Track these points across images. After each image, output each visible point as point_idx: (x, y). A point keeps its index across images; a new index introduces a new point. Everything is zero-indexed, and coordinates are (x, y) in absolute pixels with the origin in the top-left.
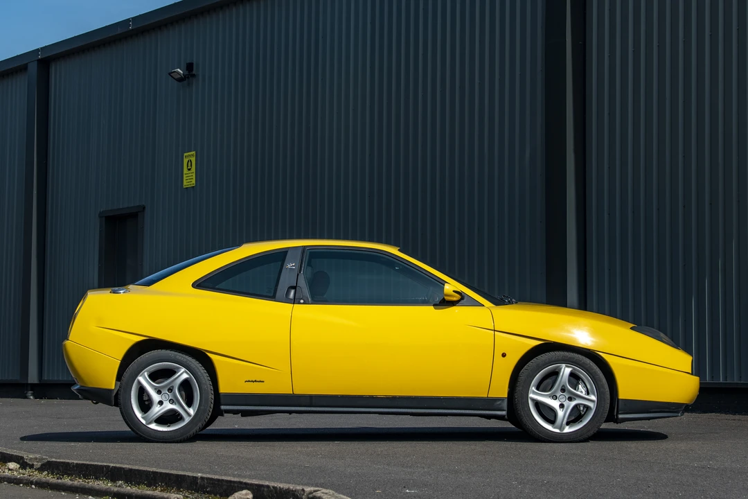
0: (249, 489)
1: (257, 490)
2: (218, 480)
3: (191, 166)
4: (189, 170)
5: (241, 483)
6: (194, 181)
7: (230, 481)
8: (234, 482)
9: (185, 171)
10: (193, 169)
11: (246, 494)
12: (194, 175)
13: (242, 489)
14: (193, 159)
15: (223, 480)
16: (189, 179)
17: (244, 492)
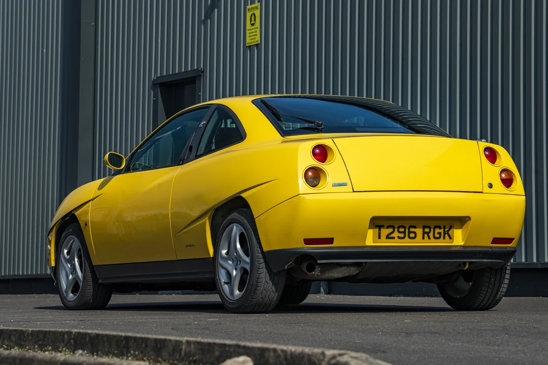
0: (249, 355)
1: (260, 357)
2: (209, 344)
3: (255, 20)
4: (253, 25)
5: (238, 346)
6: (258, 38)
7: (225, 345)
8: (230, 346)
9: (248, 26)
10: (258, 24)
11: (244, 362)
12: (258, 30)
13: (239, 355)
14: (257, 13)
15: (215, 344)
16: (253, 35)
17: (242, 359)
